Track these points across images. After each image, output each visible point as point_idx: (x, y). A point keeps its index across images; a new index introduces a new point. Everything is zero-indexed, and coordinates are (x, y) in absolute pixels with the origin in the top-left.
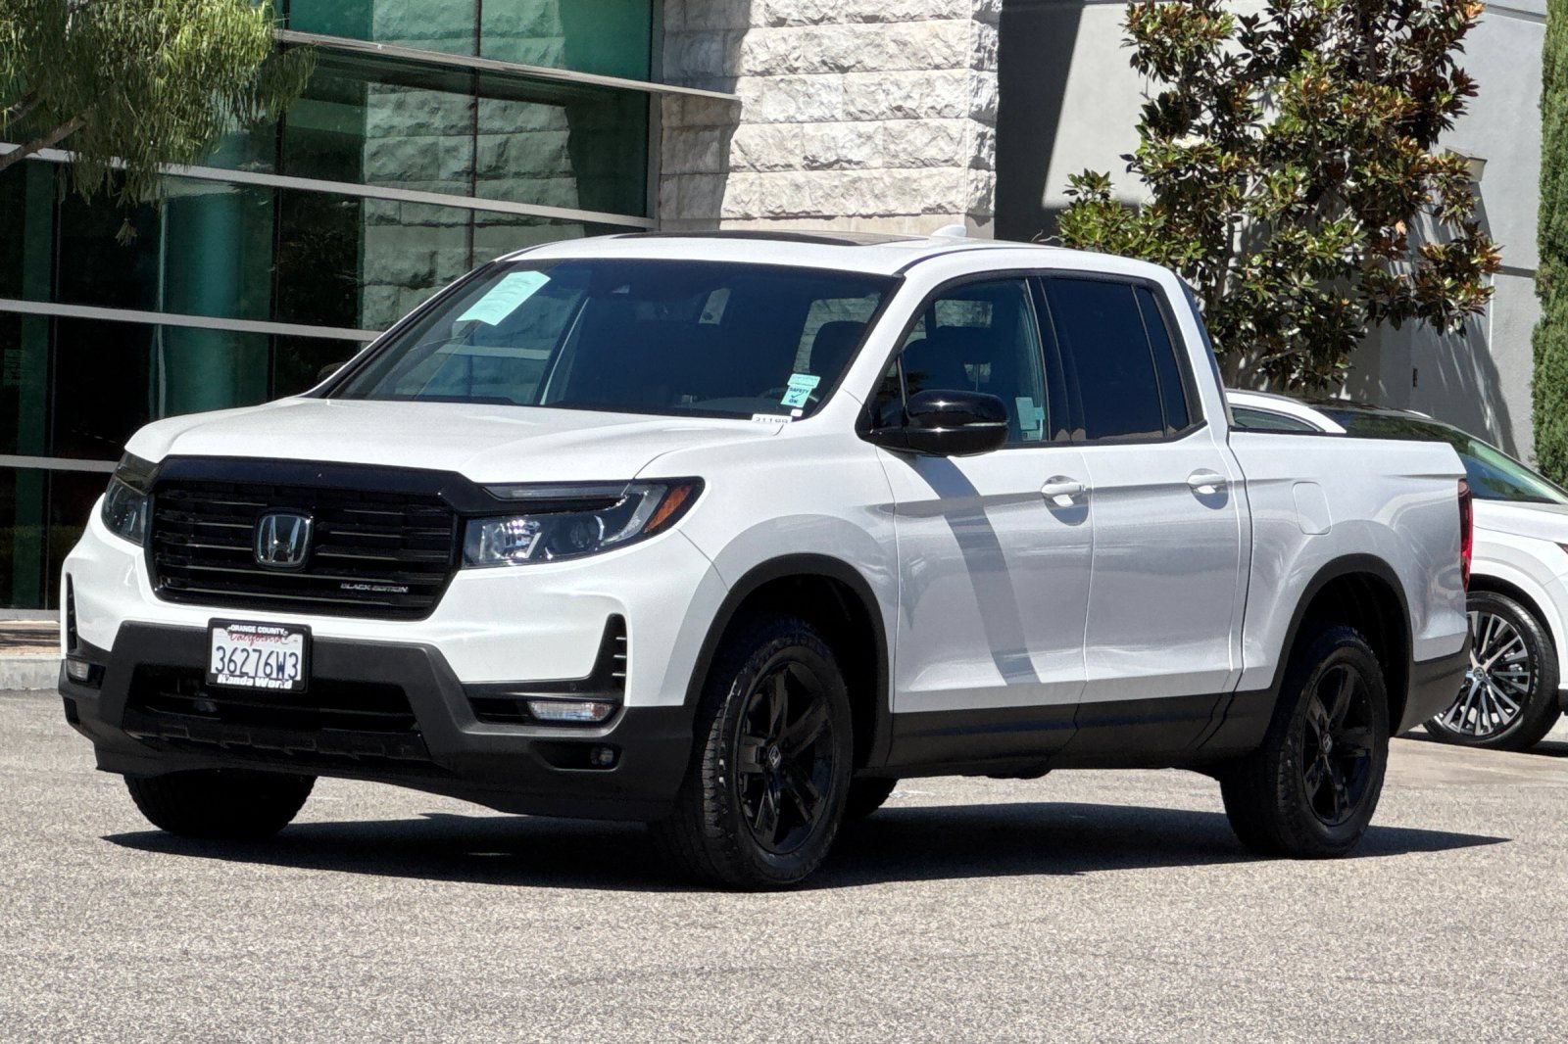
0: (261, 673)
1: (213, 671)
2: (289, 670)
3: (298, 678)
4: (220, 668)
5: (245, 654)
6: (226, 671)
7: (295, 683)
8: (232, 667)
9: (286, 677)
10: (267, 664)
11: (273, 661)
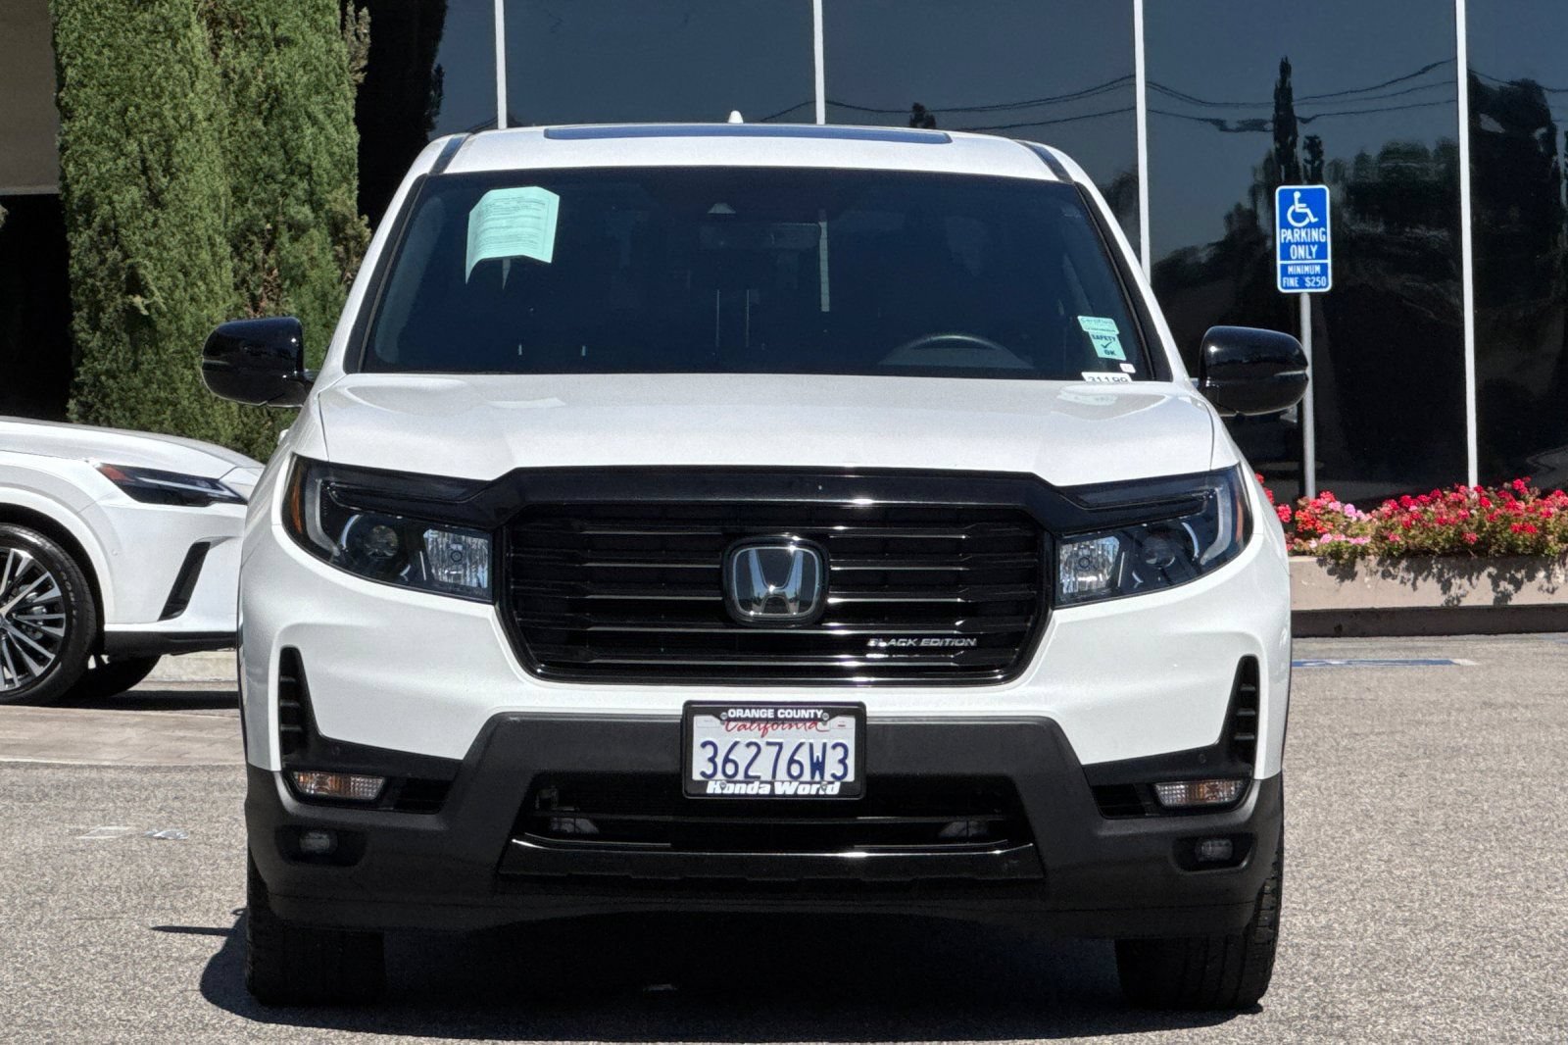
0: (782, 773)
1: (696, 776)
2: (832, 767)
3: (850, 777)
4: (709, 771)
5: (754, 749)
6: (719, 776)
7: (844, 786)
8: (730, 769)
9: (828, 777)
10: (792, 761)
11: (803, 756)
